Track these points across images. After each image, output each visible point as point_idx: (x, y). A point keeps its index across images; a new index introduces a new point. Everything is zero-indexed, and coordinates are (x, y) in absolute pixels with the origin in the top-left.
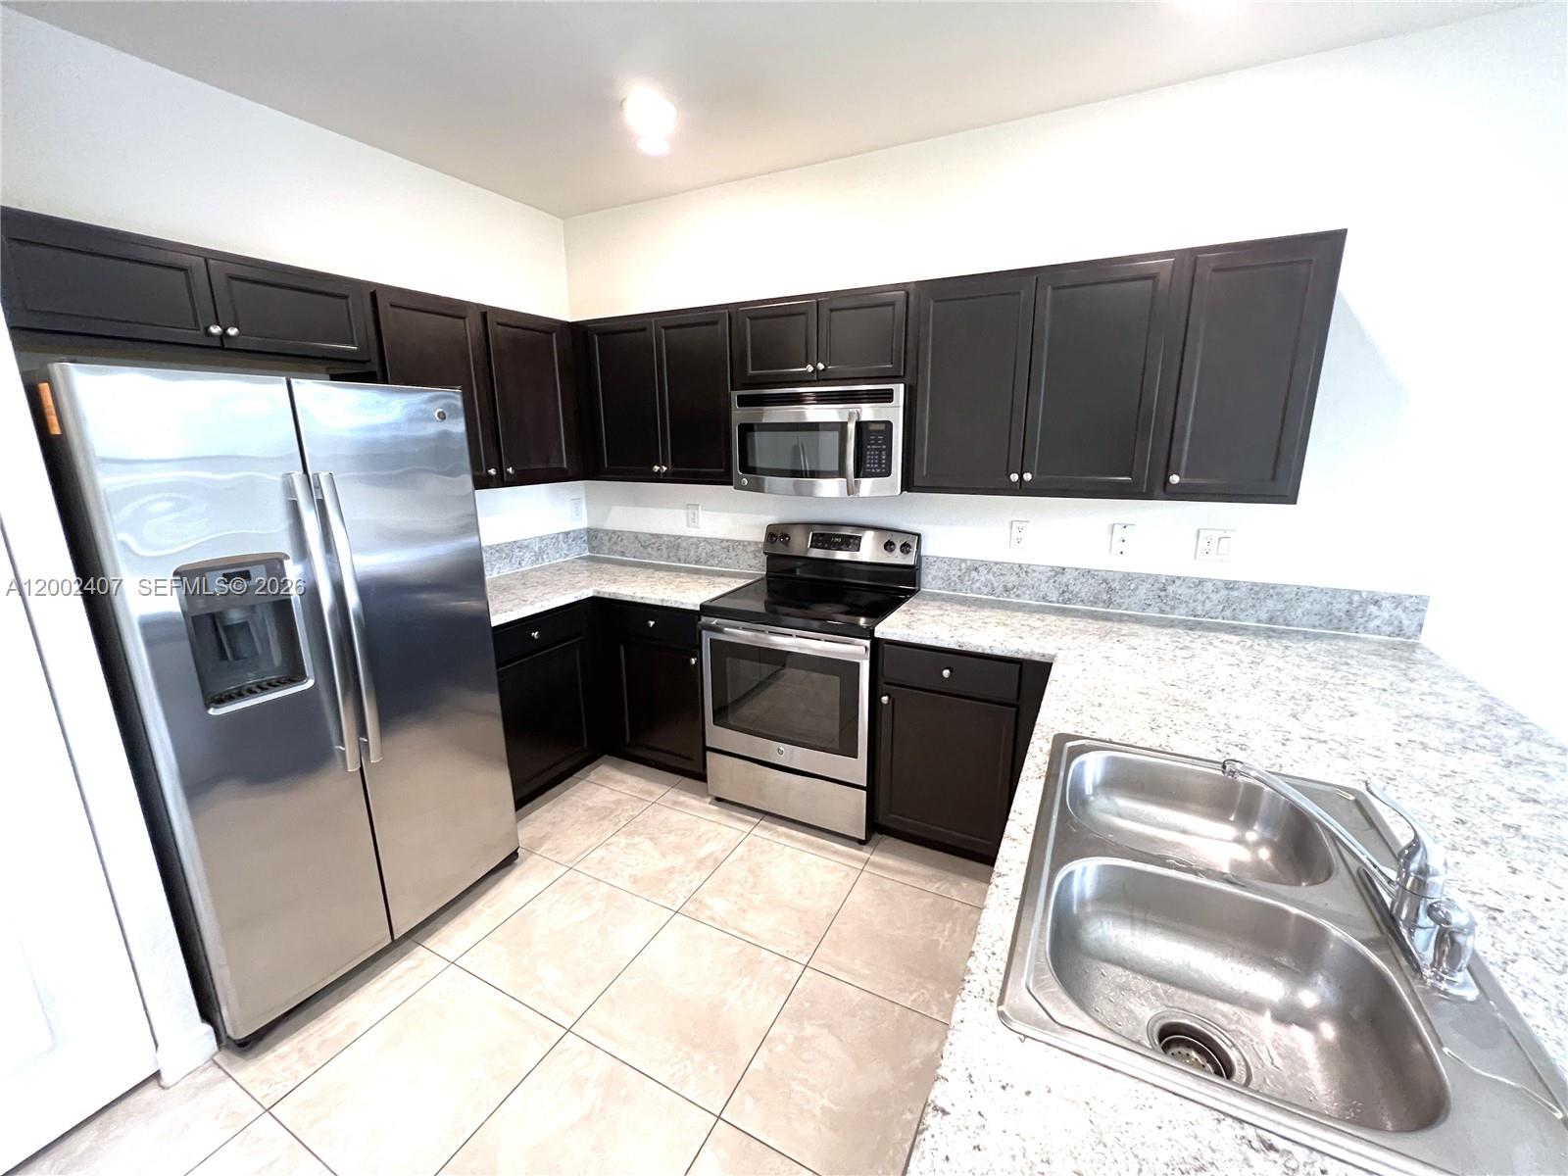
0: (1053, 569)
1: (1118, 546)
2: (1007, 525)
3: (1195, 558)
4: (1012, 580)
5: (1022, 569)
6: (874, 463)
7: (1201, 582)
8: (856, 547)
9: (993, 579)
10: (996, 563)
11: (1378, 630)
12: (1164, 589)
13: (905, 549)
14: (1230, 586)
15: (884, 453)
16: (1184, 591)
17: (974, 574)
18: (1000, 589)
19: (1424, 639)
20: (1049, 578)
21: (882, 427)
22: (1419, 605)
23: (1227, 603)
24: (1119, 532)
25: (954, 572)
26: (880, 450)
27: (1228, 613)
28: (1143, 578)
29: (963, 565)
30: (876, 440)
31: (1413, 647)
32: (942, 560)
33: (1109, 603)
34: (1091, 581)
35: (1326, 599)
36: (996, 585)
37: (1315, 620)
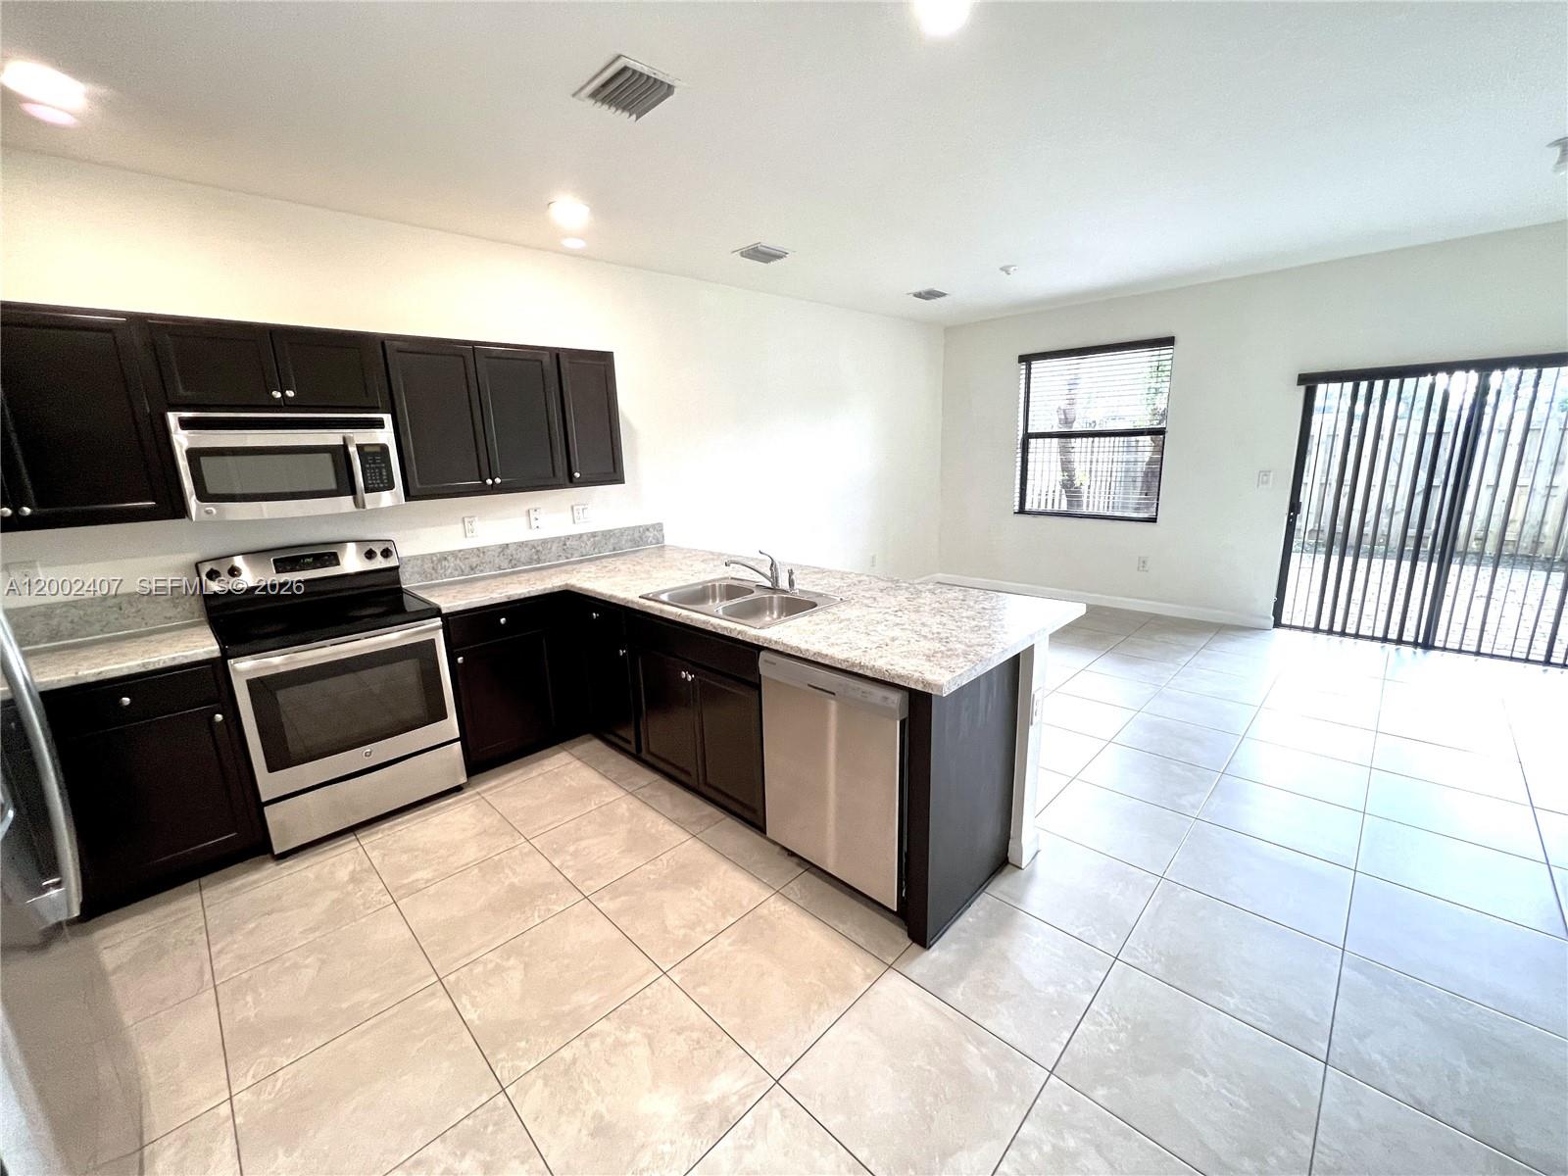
0: (500, 546)
1: (534, 524)
2: (460, 520)
3: (574, 522)
4: (474, 561)
5: (480, 551)
6: (376, 480)
7: (581, 536)
8: (334, 562)
9: (461, 564)
10: (460, 551)
11: (651, 543)
12: (565, 545)
13: (386, 553)
14: (594, 535)
15: (384, 470)
16: (575, 543)
17: (445, 563)
18: (467, 570)
19: (666, 542)
20: (500, 553)
21: (378, 449)
22: (658, 527)
23: (595, 545)
24: (533, 515)
25: (428, 566)
26: (380, 469)
27: (596, 550)
28: (553, 540)
29: (435, 558)
30: (374, 460)
31: (663, 547)
32: (415, 558)
33: (538, 561)
34: (526, 549)
35: (631, 533)
36: (463, 567)
37: (630, 544)
